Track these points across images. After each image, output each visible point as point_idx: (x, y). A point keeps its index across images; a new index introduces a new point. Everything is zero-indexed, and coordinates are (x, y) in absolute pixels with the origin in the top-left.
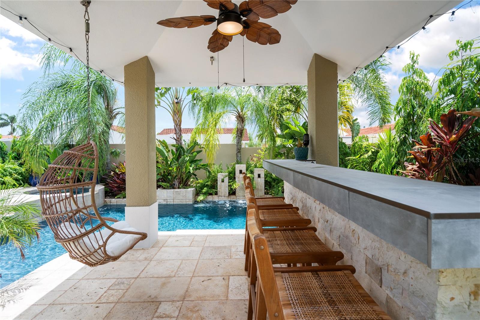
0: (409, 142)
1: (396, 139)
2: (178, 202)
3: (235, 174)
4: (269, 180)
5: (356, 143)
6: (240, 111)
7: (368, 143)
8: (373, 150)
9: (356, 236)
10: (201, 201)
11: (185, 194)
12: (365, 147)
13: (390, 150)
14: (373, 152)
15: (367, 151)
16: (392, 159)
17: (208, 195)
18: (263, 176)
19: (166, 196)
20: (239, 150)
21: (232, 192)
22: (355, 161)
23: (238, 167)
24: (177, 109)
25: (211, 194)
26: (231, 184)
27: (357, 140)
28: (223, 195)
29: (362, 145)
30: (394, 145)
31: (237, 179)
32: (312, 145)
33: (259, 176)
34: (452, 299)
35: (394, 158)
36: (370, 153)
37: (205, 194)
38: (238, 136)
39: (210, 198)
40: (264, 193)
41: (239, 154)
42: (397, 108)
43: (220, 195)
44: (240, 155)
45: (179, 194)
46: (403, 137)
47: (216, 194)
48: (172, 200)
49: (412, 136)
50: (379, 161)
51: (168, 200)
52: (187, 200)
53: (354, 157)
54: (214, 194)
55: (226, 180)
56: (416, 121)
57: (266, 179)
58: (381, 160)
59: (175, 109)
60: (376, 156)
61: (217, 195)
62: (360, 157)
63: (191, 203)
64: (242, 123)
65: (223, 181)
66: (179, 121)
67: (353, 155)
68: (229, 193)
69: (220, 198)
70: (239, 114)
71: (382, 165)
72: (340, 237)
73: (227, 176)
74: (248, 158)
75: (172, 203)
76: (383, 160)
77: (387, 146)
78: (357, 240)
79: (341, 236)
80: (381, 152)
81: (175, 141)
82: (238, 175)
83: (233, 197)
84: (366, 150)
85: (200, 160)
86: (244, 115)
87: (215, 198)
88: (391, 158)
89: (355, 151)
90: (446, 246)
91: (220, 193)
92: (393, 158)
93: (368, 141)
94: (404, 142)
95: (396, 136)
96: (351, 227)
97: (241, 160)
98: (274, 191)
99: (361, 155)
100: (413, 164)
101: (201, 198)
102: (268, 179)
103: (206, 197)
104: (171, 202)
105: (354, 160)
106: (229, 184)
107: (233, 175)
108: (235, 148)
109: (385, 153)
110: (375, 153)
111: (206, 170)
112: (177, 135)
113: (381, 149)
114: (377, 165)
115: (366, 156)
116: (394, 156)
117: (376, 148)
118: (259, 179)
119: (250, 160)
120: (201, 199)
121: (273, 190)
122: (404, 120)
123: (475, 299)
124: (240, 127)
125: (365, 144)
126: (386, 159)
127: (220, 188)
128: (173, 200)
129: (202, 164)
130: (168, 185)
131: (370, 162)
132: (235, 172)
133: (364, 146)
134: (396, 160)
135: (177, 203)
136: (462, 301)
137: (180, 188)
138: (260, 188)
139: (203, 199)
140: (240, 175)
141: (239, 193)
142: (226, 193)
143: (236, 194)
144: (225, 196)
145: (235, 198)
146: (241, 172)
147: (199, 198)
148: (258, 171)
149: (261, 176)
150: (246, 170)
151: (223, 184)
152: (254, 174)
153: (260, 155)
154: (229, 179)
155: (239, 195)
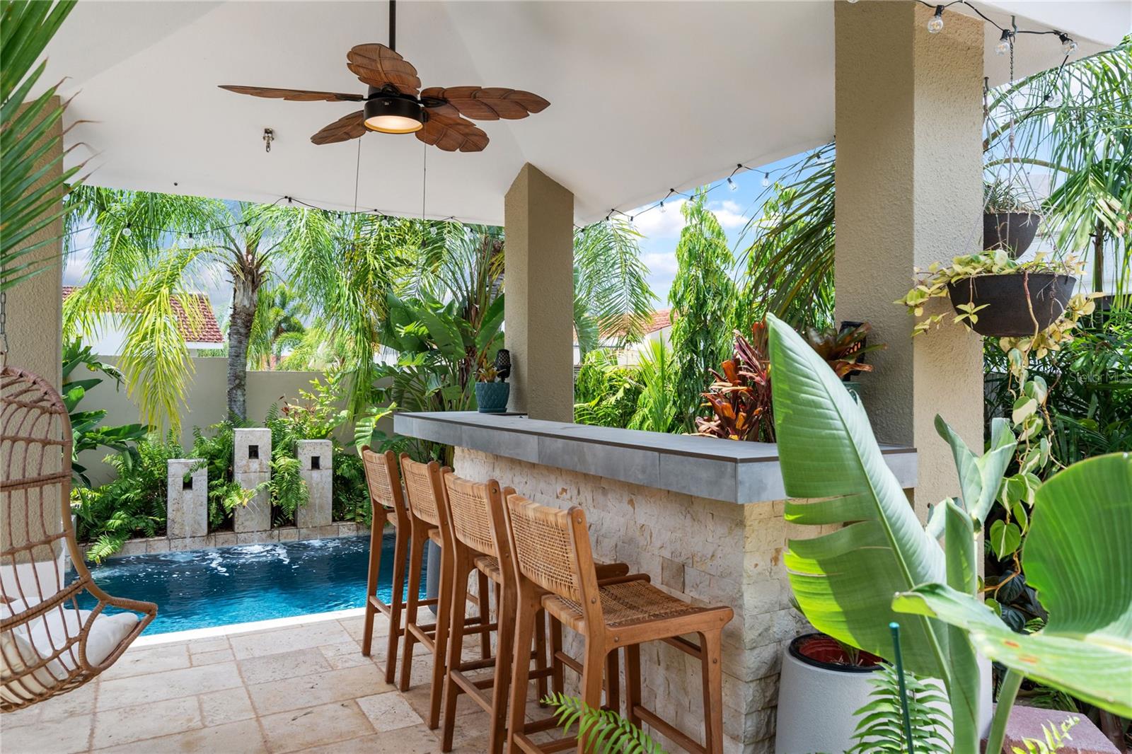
0: (700, 371)
1: (674, 364)
3: (231, 460)
4: (345, 475)
5: (590, 367)
6: (244, 252)
7: (616, 369)
8: (627, 386)
9: (647, 534)
10: (102, 558)
12: (611, 379)
13: (663, 386)
14: (627, 392)
15: (613, 390)
16: (667, 409)
17: (130, 538)
18: (327, 462)
20: (239, 381)
21: (222, 522)
22: (587, 414)
23: (242, 437)
25: (140, 534)
26: (219, 492)
27: (593, 360)
28: (188, 533)
29: (603, 373)
30: (673, 377)
31: (238, 477)
32: (518, 378)
33: (315, 463)
34: (756, 565)
35: (671, 408)
36: (620, 394)
37: (116, 534)
38: (238, 333)
39: (137, 549)
40: (331, 518)
41: (239, 392)
42: (675, 295)
43: (177, 532)
44: (244, 395)
46: (688, 358)
47: (161, 530)
49: (705, 357)
50: (641, 413)
53: (586, 405)
54: (153, 532)
55: (201, 479)
56: (711, 325)
57: (338, 473)
58: (646, 411)
60: (635, 401)
61: (165, 534)
62: (598, 404)
64: (253, 291)
65: (188, 485)
67: (582, 399)
68: (210, 524)
69: (177, 542)
70: (240, 258)
71: (649, 422)
72: (616, 546)
73: (201, 468)
74: (275, 408)
76: (650, 411)
77: (658, 378)
78: (649, 538)
79: (620, 544)
80: (646, 392)
82: (244, 462)
83: (223, 536)
84: (611, 387)
85: (99, 415)
86: (259, 265)
87: (159, 547)
88: (665, 408)
89: (586, 388)
90: (747, 485)
91: (176, 526)
92: (668, 406)
93: (616, 363)
94: (688, 370)
95: (675, 358)
96: (638, 522)
97: (244, 412)
98: (362, 507)
99: (601, 400)
100: (709, 420)
101: (102, 548)
102: (344, 470)
103: (122, 546)
105: (584, 410)
106: (212, 494)
107: (225, 462)
108: (227, 372)
109: (653, 394)
110: (634, 394)
111: (123, 450)
113: (646, 386)
114: (638, 423)
115: (612, 400)
116: (671, 402)
117: (634, 383)
118: (315, 473)
119: (280, 413)
120: (103, 553)
121: (360, 504)
122: (690, 322)
123: (776, 564)
124: (246, 303)
125: (609, 371)
126: (656, 408)
127: (178, 510)
129: (105, 429)
131: (621, 416)
132: (232, 453)
133: (607, 375)
134: (674, 410)
136: (765, 568)
138: (317, 501)
139: (110, 552)
140: (251, 464)
141: (247, 523)
142: (199, 524)
143: (236, 526)
144: (194, 537)
145: (233, 542)
146: (254, 452)
147: (94, 551)
148: (312, 449)
149: (322, 462)
150: (270, 446)
151: (188, 494)
152: (300, 457)
153: (313, 397)
154: (212, 477)
155: (245, 527)
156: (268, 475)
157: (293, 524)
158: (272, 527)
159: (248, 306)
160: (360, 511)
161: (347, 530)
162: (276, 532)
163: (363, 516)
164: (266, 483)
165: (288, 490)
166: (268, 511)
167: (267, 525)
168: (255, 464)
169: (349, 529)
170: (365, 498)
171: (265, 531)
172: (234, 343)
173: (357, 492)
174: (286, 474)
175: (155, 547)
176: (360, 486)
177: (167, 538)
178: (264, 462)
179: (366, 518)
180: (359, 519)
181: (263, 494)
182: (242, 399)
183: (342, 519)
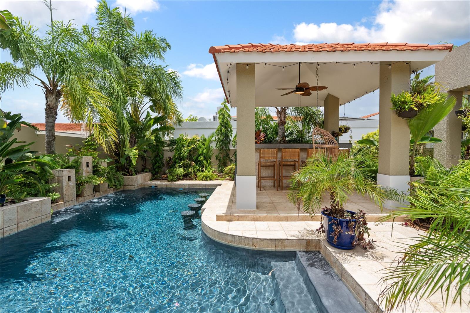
2: (27, 226)
19: (1, 222)
23: (85, 159)
28: (70, 199)
39: (54, 208)
40: (107, 188)
41: (54, 142)
45: (30, 210)
52: (43, 217)
75: (15, 231)
82: (86, 169)
83: (80, 199)
91: (66, 197)
127: (67, 190)
128: (18, 224)
141: (87, 192)
151: (70, 183)
155: (86, 194)
162: (95, 194)
166: (93, 187)
168: (88, 169)
169: (112, 191)
177: (64, 203)
178: (91, 168)
180: (114, 187)
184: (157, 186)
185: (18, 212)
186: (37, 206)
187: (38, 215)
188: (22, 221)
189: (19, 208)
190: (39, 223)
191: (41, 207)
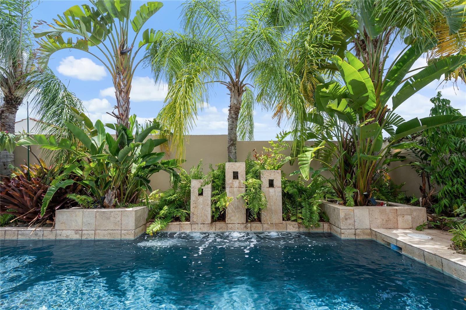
2: (104, 236)
3: (224, 180)
4: (290, 192)
6: (234, 78)
10: (153, 233)
11: (119, 219)
17: (172, 222)
18: (278, 183)
19: (80, 223)
20: (233, 141)
21: (219, 216)
23: (230, 168)
24: (122, 64)
25: (177, 219)
26: (216, 198)
28: (200, 221)
31: (227, 190)
33: (271, 184)
37: (164, 218)
38: (232, 117)
39: (175, 228)
40: (282, 219)
41: (233, 148)
43: (195, 220)
44: (235, 149)
45: (108, 219)
47: (188, 218)
48: (93, 232)
51: (84, 232)
52: (123, 232)
54: (184, 219)
55: (208, 190)
57: (285, 191)
59: (119, 65)
61: (189, 221)
63: (132, 237)
64: (239, 96)
65: (201, 194)
66: (125, 86)
68: (213, 217)
69: (194, 226)
70: (232, 81)
73: (208, 183)
75: (92, 238)
81: (116, 119)
82: (231, 181)
83: (219, 224)
87: (185, 228)
91: (195, 216)
97: (236, 155)
98: (301, 213)
101: (156, 227)
102: (289, 189)
103: (167, 226)
104: (89, 235)
106: (213, 198)
107: (221, 182)
111: (170, 173)
112: (120, 109)
118: (271, 190)
120: (155, 230)
121: (300, 211)
124: (235, 102)
127: (196, 207)
128: (95, 230)
129: (163, 161)
130: (90, 199)
132: (224, 176)
135: (102, 238)
137: (119, 207)
138: (273, 208)
139: (159, 229)
140: (234, 183)
141: (232, 218)
142: (206, 216)
143: (226, 219)
144: (204, 224)
145: (225, 229)
146: (236, 176)
147: (150, 228)
148: (269, 175)
149: (275, 183)
150: (245, 173)
151: (201, 198)
152: (262, 179)
153: (270, 150)
154: (213, 188)
155: (231, 220)
156: (244, 189)
157: (259, 220)
158: (247, 221)
159: (236, 103)
160: (300, 215)
161: (292, 228)
162: (249, 225)
163: (302, 219)
164: (242, 194)
165: (254, 198)
166: (244, 212)
167: (244, 221)
168: (236, 183)
169: (294, 227)
170: (303, 207)
171: (243, 223)
172: (231, 123)
173: (298, 204)
174: (252, 189)
175: (184, 228)
176: (299, 200)
177: (190, 224)
178: (242, 181)
179: (304, 221)
180: (300, 221)
181: (241, 201)
182: (234, 151)
183: (289, 219)
184: (400, 249)
185: (96, 217)
186: (117, 216)
187: (117, 228)
188: (99, 229)
189: (98, 213)
190: (118, 238)
191: (121, 219)
